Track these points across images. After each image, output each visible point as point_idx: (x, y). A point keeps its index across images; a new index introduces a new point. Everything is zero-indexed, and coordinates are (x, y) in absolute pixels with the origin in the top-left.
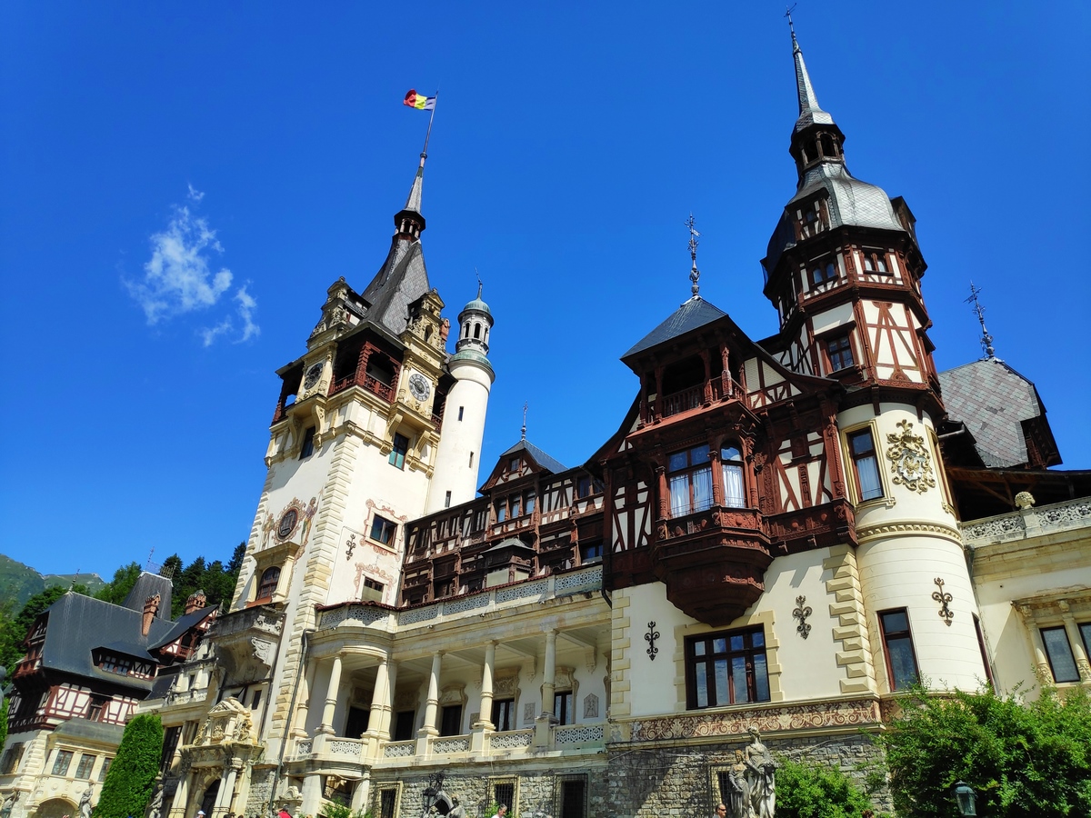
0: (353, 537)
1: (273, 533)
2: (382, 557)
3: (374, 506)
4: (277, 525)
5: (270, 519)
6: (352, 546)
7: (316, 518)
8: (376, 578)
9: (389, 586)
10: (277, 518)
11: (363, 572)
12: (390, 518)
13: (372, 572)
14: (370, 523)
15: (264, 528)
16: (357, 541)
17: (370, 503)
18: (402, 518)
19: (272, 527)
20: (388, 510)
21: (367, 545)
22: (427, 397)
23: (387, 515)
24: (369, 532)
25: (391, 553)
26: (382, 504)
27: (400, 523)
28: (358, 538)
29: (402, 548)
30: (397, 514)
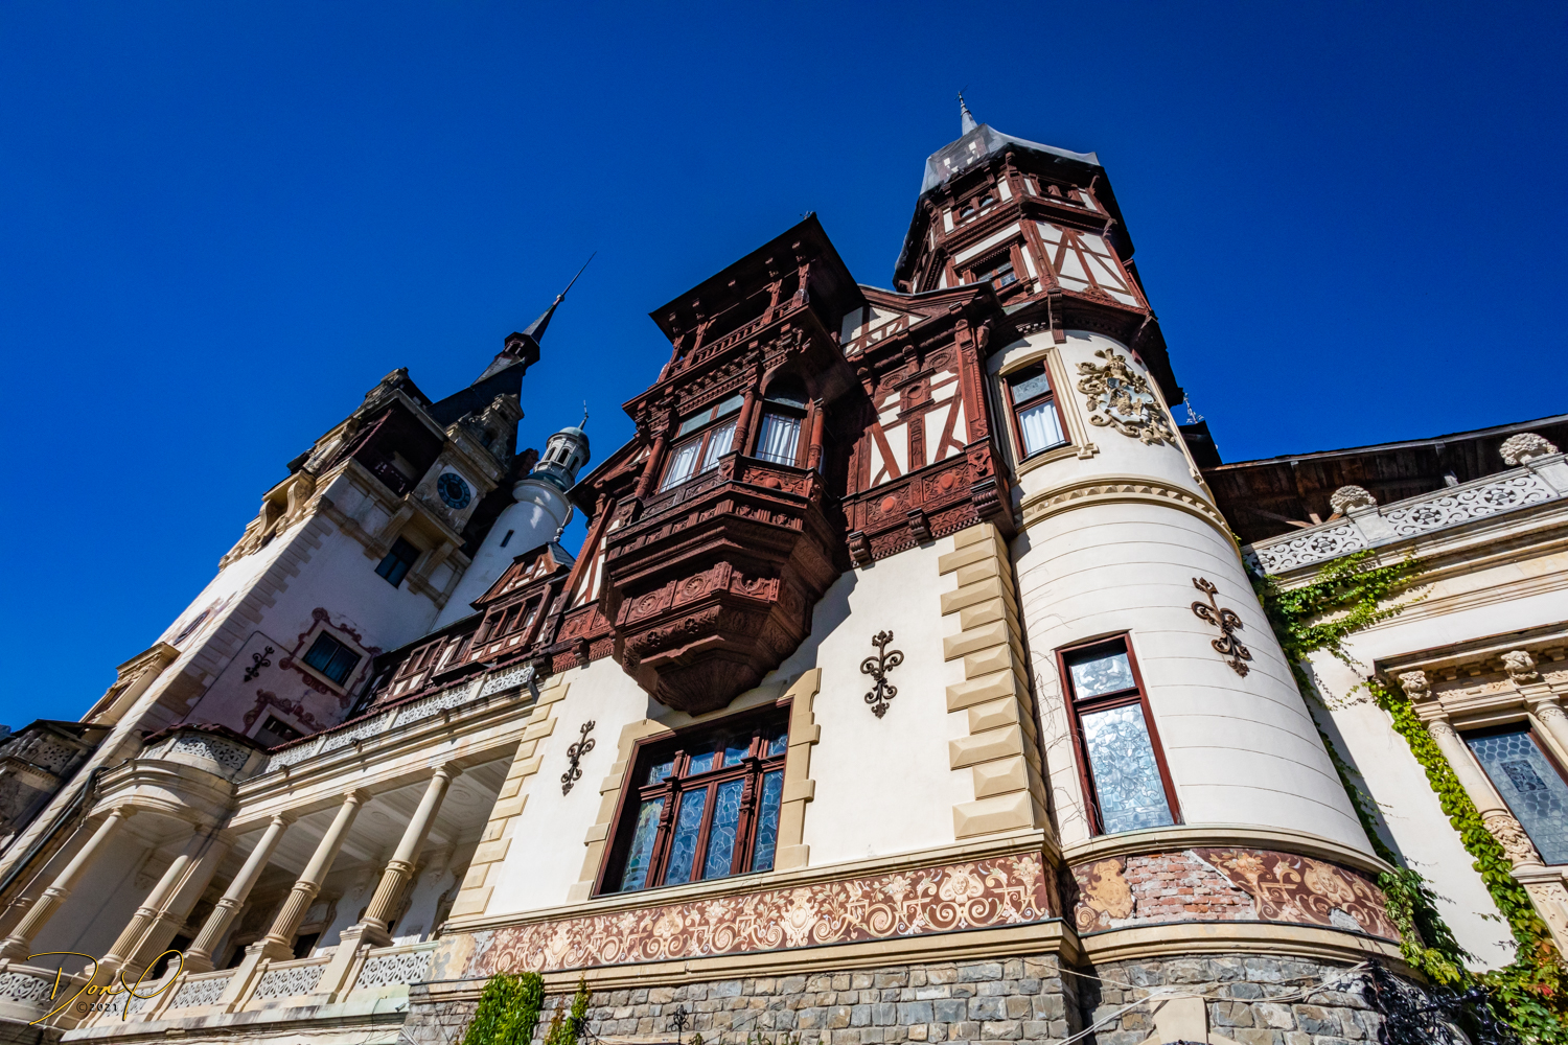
0: (269, 651)
2: (315, 694)
3: (327, 620)
6: (261, 662)
8: (291, 720)
11: (269, 706)
12: (352, 644)
13: (287, 711)
14: (310, 641)
16: (274, 659)
17: (320, 615)
18: (370, 650)
20: (351, 632)
21: (291, 672)
22: (462, 506)
23: (346, 639)
24: (301, 653)
25: (335, 693)
26: (343, 621)
27: (366, 656)
28: (280, 655)
29: (358, 690)
30: (366, 642)
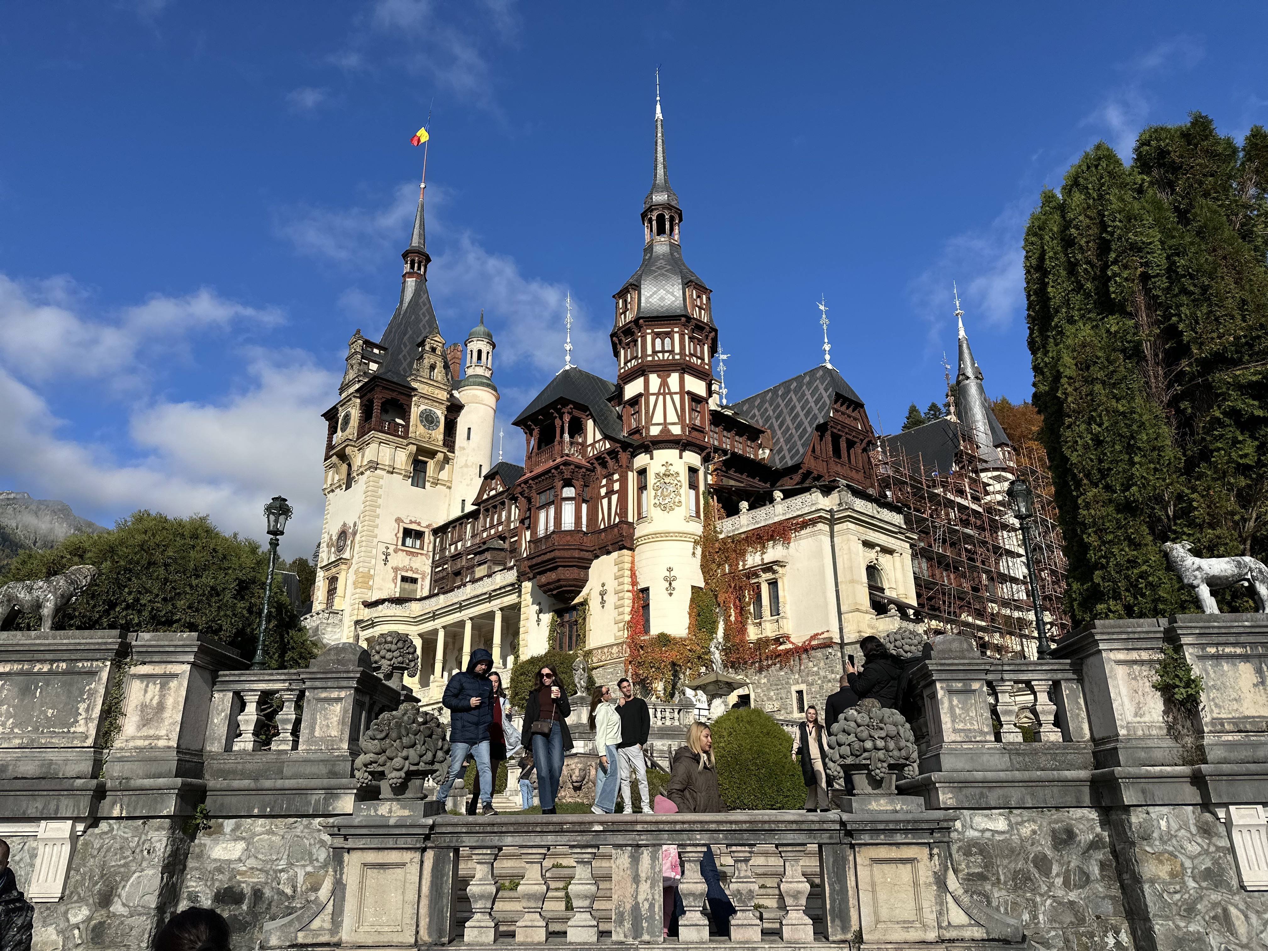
0: (387, 548)
1: (333, 549)
2: (414, 559)
3: (403, 522)
4: (335, 543)
5: (331, 539)
6: (387, 555)
7: (358, 537)
8: (409, 574)
9: (423, 579)
10: (335, 538)
11: (399, 572)
12: (418, 528)
13: (407, 571)
14: (401, 535)
15: (328, 546)
16: (391, 551)
17: (398, 520)
18: (427, 527)
19: (332, 544)
20: (415, 522)
21: (400, 552)
22: (438, 426)
23: (414, 527)
24: (400, 543)
25: (422, 554)
26: (409, 518)
27: (427, 530)
28: (392, 548)
29: (431, 549)
30: (424, 524)
